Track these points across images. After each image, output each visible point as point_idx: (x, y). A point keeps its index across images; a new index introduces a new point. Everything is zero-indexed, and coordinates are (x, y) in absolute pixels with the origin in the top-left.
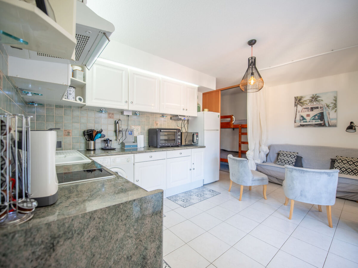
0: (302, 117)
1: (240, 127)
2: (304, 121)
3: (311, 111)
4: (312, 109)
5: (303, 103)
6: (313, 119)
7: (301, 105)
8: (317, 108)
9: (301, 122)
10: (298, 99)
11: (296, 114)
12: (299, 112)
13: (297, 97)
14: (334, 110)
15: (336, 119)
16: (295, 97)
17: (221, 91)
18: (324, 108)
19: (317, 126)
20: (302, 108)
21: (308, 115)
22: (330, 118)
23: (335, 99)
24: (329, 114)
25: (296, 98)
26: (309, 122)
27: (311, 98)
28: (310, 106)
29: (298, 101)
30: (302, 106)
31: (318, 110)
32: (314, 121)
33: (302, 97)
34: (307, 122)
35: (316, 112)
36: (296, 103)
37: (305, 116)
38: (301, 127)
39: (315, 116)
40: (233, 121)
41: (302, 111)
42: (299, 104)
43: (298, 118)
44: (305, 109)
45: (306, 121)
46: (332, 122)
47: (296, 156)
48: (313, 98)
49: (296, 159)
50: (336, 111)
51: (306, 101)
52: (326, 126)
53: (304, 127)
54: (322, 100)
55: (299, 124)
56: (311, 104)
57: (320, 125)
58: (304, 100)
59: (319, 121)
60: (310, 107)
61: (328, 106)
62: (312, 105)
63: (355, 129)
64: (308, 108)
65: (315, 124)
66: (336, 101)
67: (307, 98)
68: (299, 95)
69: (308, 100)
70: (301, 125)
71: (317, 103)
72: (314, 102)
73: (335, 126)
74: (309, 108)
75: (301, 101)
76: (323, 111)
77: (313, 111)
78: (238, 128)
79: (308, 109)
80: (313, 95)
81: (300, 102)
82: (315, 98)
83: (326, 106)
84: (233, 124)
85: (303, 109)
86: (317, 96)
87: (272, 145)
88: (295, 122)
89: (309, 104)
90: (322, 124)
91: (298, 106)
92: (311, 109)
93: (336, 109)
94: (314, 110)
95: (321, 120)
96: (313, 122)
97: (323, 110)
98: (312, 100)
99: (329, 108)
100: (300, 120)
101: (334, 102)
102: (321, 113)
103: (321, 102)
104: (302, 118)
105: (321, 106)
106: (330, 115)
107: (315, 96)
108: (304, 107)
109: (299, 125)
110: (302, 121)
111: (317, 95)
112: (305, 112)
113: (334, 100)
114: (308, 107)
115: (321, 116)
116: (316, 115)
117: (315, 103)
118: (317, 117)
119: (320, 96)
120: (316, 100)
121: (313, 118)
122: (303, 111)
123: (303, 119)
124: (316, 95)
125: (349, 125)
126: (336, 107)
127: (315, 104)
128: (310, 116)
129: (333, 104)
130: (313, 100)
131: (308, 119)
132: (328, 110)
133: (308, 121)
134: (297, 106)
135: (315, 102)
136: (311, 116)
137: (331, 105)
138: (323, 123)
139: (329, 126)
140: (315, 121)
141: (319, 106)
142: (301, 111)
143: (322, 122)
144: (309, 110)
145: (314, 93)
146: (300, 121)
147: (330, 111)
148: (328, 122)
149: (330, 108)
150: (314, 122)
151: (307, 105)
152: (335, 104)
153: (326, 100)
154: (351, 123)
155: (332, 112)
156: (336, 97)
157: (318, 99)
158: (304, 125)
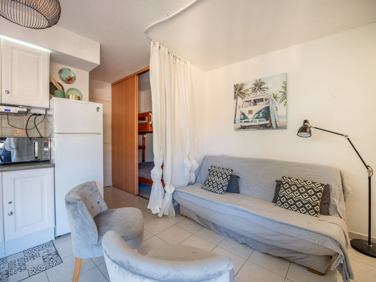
0: (243, 114)
2: (246, 120)
3: (254, 105)
4: (255, 102)
5: (244, 94)
6: (256, 118)
7: (242, 96)
8: (261, 100)
9: (242, 122)
10: (238, 87)
11: (236, 111)
12: (239, 108)
13: (237, 85)
14: (283, 103)
15: (286, 117)
16: (235, 85)
18: (270, 100)
19: (260, 128)
20: (243, 101)
21: (250, 112)
22: (277, 116)
23: (284, 85)
24: (277, 110)
25: (236, 87)
26: (252, 122)
27: (254, 86)
28: (252, 97)
29: (239, 91)
30: (243, 99)
31: (262, 103)
32: (258, 120)
33: (242, 85)
34: (249, 122)
35: (261, 106)
36: (236, 94)
37: (247, 114)
38: (242, 130)
39: (258, 113)
41: (243, 105)
42: (239, 95)
43: (239, 116)
44: (247, 103)
45: (248, 120)
46: (281, 122)
47: (230, 175)
48: (256, 85)
49: (228, 181)
50: (285, 104)
51: (247, 90)
52: (273, 128)
53: (245, 129)
54: (267, 88)
55: (239, 125)
56: (254, 95)
57: (265, 127)
58: (245, 89)
59: (263, 121)
60: (252, 99)
61: (275, 97)
62: (255, 97)
63: (310, 132)
64: (251, 100)
65: (259, 125)
66: (285, 88)
67: (249, 86)
68: (239, 82)
69: (251, 88)
70: (241, 126)
71: (262, 92)
72: (258, 91)
73: (284, 127)
74: (252, 101)
76: (268, 105)
77: (256, 105)
79: (251, 102)
80: (257, 81)
81: (240, 93)
82: (259, 86)
83: (272, 97)
85: (245, 103)
86: (262, 83)
87: (207, 156)
88: (235, 123)
89: (253, 94)
90: (268, 125)
91: (238, 97)
92: (254, 102)
93: (285, 100)
94: (257, 104)
95: (267, 120)
96: (256, 121)
97: (269, 103)
98: (255, 89)
99: (276, 100)
100: (241, 119)
101: (283, 90)
102: (266, 107)
103: (266, 92)
104: (243, 116)
105: (267, 97)
107: (258, 81)
108: (246, 99)
109: (240, 127)
110: (243, 121)
111: (261, 81)
112: (247, 106)
113: (283, 87)
115: (267, 113)
116: (260, 111)
117: (258, 93)
118: (261, 114)
119: (265, 82)
120: (260, 89)
121: (257, 115)
122: (244, 106)
123: (244, 118)
124: (260, 80)
125: (301, 125)
126: (286, 98)
127: (259, 95)
128: (252, 113)
129: (282, 94)
130: (257, 88)
131: (250, 117)
132: (275, 104)
133: (250, 120)
134: (237, 98)
135: (259, 91)
136: (254, 113)
137: (280, 95)
138: (269, 123)
139: (277, 127)
140: (259, 121)
141: (264, 98)
142: (241, 106)
143: (268, 122)
144: (252, 104)
145: (258, 78)
146: (241, 121)
147: (277, 103)
148: (275, 122)
149: (279, 100)
150: (258, 123)
151: (249, 96)
152: (285, 94)
153: (273, 88)
154: (306, 121)
155: (280, 106)
156: (285, 83)
157: (264, 86)
158: (246, 126)
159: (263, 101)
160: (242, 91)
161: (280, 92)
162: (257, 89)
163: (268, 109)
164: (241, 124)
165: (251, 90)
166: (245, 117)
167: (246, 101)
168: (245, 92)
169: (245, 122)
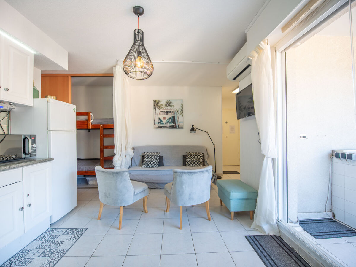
0: (160, 119)
1: (102, 127)
2: (161, 123)
6: (168, 122)
7: (159, 108)
8: (170, 112)
9: (159, 124)
10: (156, 102)
11: (155, 117)
12: (157, 115)
13: (155, 100)
14: (181, 115)
15: (183, 122)
16: (154, 100)
17: (72, 76)
18: (175, 112)
19: (170, 128)
20: (160, 111)
21: (164, 118)
22: (179, 122)
23: (182, 106)
24: (178, 118)
25: (155, 101)
26: (165, 124)
27: (166, 103)
28: (165, 109)
29: (157, 104)
31: (171, 114)
32: (169, 123)
33: (159, 101)
34: (163, 124)
35: (170, 115)
36: (155, 106)
37: (162, 119)
38: (159, 128)
39: (169, 119)
40: (92, 120)
41: (159, 114)
43: (157, 120)
44: (162, 113)
46: (181, 125)
47: (159, 156)
48: (167, 103)
49: (159, 159)
50: (182, 116)
51: (162, 105)
52: (177, 128)
54: (174, 106)
55: (157, 125)
57: (173, 127)
59: (172, 124)
60: (165, 111)
61: (177, 112)
62: (167, 109)
63: (195, 130)
65: (169, 126)
66: (182, 107)
67: (163, 102)
68: (157, 99)
69: (164, 104)
70: (159, 126)
73: (182, 128)
74: (165, 112)
75: (158, 105)
76: (174, 115)
77: (167, 114)
78: (99, 129)
80: (168, 100)
81: (158, 106)
82: (169, 104)
83: (176, 111)
84: (91, 123)
86: (170, 102)
87: (135, 147)
88: (154, 124)
89: (165, 108)
90: (174, 126)
91: (157, 108)
93: (182, 114)
94: (168, 114)
95: (174, 123)
96: (168, 124)
97: (174, 114)
98: (167, 105)
100: (159, 122)
101: (181, 108)
102: (173, 116)
103: (173, 108)
104: (159, 120)
105: (173, 111)
106: (180, 119)
107: (168, 101)
108: (161, 110)
109: (158, 127)
110: (160, 123)
111: (170, 101)
112: (162, 115)
113: (181, 107)
114: (164, 111)
115: (173, 120)
116: (170, 118)
117: (169, 108)
118: (170, 120)
119: (172, 102)
120: (170, 105)
121: (168, 120)
122: (160, 114)
124: (169, 100)
125: (191, 127)
126: (182, 113)
127: (169, 109)
129: (181, 110)
131: (164, 121)
132: (177, 115)
133: (164, 123)
134: (155, 109)
136: (167, 119)
137: (180, 111)
139: (179, 128)
140: (170, 124)
141: (172, 111)
142: (158, 114)
143: (174, 125)
144: (165, 114)
145: (168, 99)
147: (179, 115)
148: (178, 125)
149: (179, 113)
150: (169, 125)
151: (163, 108)
152: (182, 110)
153: (176, 106)
154: (193, 125)
155: (180, 117)
156: (182, 105)
157: (171, 104)
158: (162, 127)
159: (171, 112)
160: (159, 105)
161: (180, 109)
162: (168, 105)
163: (174, 117)
164: (158, 125)
165: (164, 105)
166: (161, 121)
167: (162, 112)
168: (161, 106)
169: (161, 124)
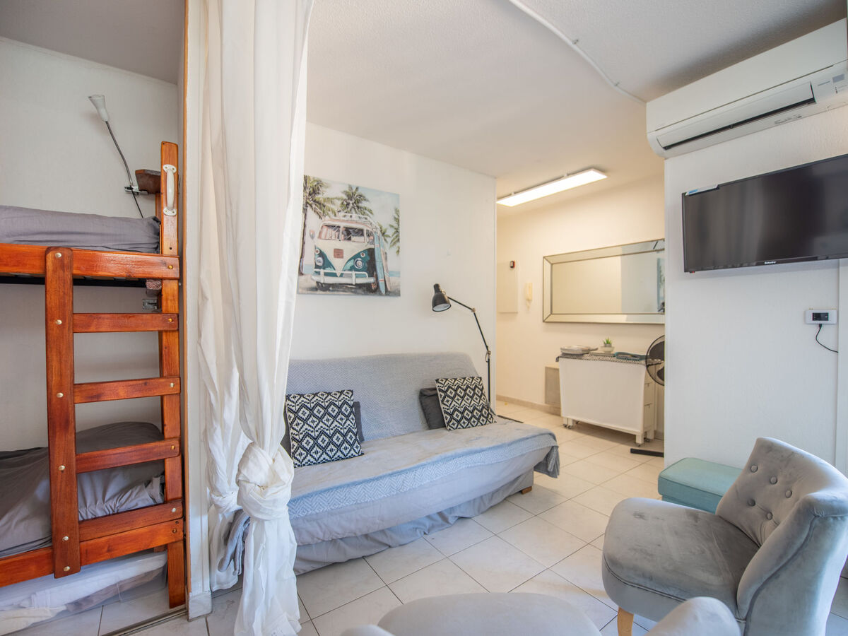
0: (322, 254)
2: (328, 270)
3: (345, 239)
4: (349, 233)
5: (324, 206)
6: (351, 269)
7: (319, 210)
8: (360, 232)
9: (319, 273)
10: (311, 186)
11: (304, 243)
12: (312, 237)
13: (309, 177)
15: (399, 274)
16: (304, 176)
18: (376, 236)
19: (360, 291)
20: (320, 223)
21: (338, 253)
22: (387, 271)
24: (386, 259)
25: (306, 181)
26: (342, 275)
27: (345, 197)
28: (343, 220)
30: (320, 218)
31: (361, 239)
32: (354, 273)
33: (319, 183)
34: (334, 275)
35: (356, 246)
37: (330, 256)
38: (319, 292)
39: (355, 258)
41: (320, 233)
42: (311, 206)
43: (310, 259)
44: (330, 230)
45: (334, 272)
46: (392, 282)
48: (350, 197)
50: (398, 252)
51: (331, 200)
52: (381, 294)
53: (328, 292)
54: (371, 211)
55: (312, 280)
56: (345, 216)
57: (368, 289)
58: (326, 195)
59: (364, 276)
60: (343, 225)
61: (383, 234)
62: (347, 221)
64: (339, 227)
65: (356, 285)
66: (397, 220)
67: (334, 192)
69: (338, 199)
70: (318, 283)
71: (361, 216)
72: (353, 210)
73: (396, 293)
74: (341, 229)
75: (317, 197)
76: (372, 246)
77: (350, 239)
78: (39, 280)
79: (339, 231)
80: (351, 188)
81: (315, 201)
82: (354, 200)
83: (379, 232)
85: (325, 229)
86: (361, 196)
88: (301, 274)
89: (342, 214)
90: (373, 287)
91: (310, 211)
92: (345, 233)
93: (398, 244)
94: (353, 238)
95: (371, 275)
96: (350, 276)
97: (373, 242)
98: (348, 204)
99: (385, 240)
100: (317, 267)
101: (395, 224)
102: (369, 250)
103: (368, 218)
104: (321, 259)
105: (370, 230)
106: (391, 263)
107: (354, 190)
108: (327, 220)
109: (314, 284)
110: (322, 271)
111: (360, 191)
112: (330, 239)
113: (395, 218)
114: (337, 224)
115: (370, 261)
116: (358, 256)
117: (355, 216)
118: (360, 263)
119: (367, 197)
120: (358, 207)
121: (351, 263)
122: (323, 236)
123: (324, 264)
124: (357, 189)
125: (432, 293)
126: (399, 240)
127: (354, 220)
128: (342, 257)
129: (394, 231)
130: (351, 202)
131: (338, 264)
132: (383, 247)
133: (338, 272)
135: (356, 213)
136: (348, 255)
137: (390, 232)
138: (373, 283)
139: (388, 293)
140: (357, 276)
141: (365, 229)
142: (317, 235)
143: (372, 280)
144: (342, 236)
145: (353, 184)
146: (317, 270)
147: (387, 246)
148: (383, 282)
149: (388, 239)
150: (354, 279)
151: (335, 215)
152: (397, 231)
153: (380, 218)
154: (437, 287)
155: (391, 253)
156: (397, 211)
157: (363, 204)
158: (330, 285)
159: (362, 235)
160: (319, 197)
161: (391, 226)
162: (351, 205)
163: (371, 252)
164: (317, 278)
165: (339, 203)
166: (327, 264)
167: (329, 226)
168: (325, 204)
169: (326, 274)
